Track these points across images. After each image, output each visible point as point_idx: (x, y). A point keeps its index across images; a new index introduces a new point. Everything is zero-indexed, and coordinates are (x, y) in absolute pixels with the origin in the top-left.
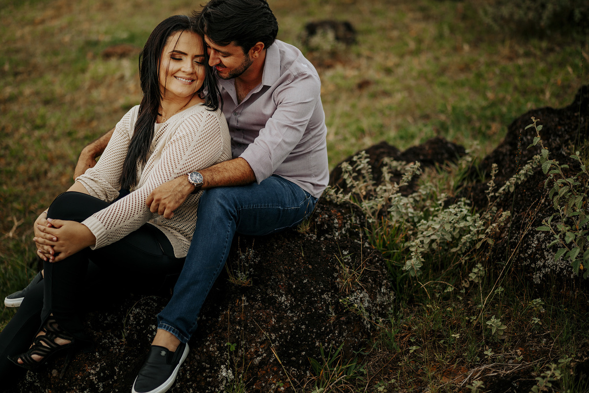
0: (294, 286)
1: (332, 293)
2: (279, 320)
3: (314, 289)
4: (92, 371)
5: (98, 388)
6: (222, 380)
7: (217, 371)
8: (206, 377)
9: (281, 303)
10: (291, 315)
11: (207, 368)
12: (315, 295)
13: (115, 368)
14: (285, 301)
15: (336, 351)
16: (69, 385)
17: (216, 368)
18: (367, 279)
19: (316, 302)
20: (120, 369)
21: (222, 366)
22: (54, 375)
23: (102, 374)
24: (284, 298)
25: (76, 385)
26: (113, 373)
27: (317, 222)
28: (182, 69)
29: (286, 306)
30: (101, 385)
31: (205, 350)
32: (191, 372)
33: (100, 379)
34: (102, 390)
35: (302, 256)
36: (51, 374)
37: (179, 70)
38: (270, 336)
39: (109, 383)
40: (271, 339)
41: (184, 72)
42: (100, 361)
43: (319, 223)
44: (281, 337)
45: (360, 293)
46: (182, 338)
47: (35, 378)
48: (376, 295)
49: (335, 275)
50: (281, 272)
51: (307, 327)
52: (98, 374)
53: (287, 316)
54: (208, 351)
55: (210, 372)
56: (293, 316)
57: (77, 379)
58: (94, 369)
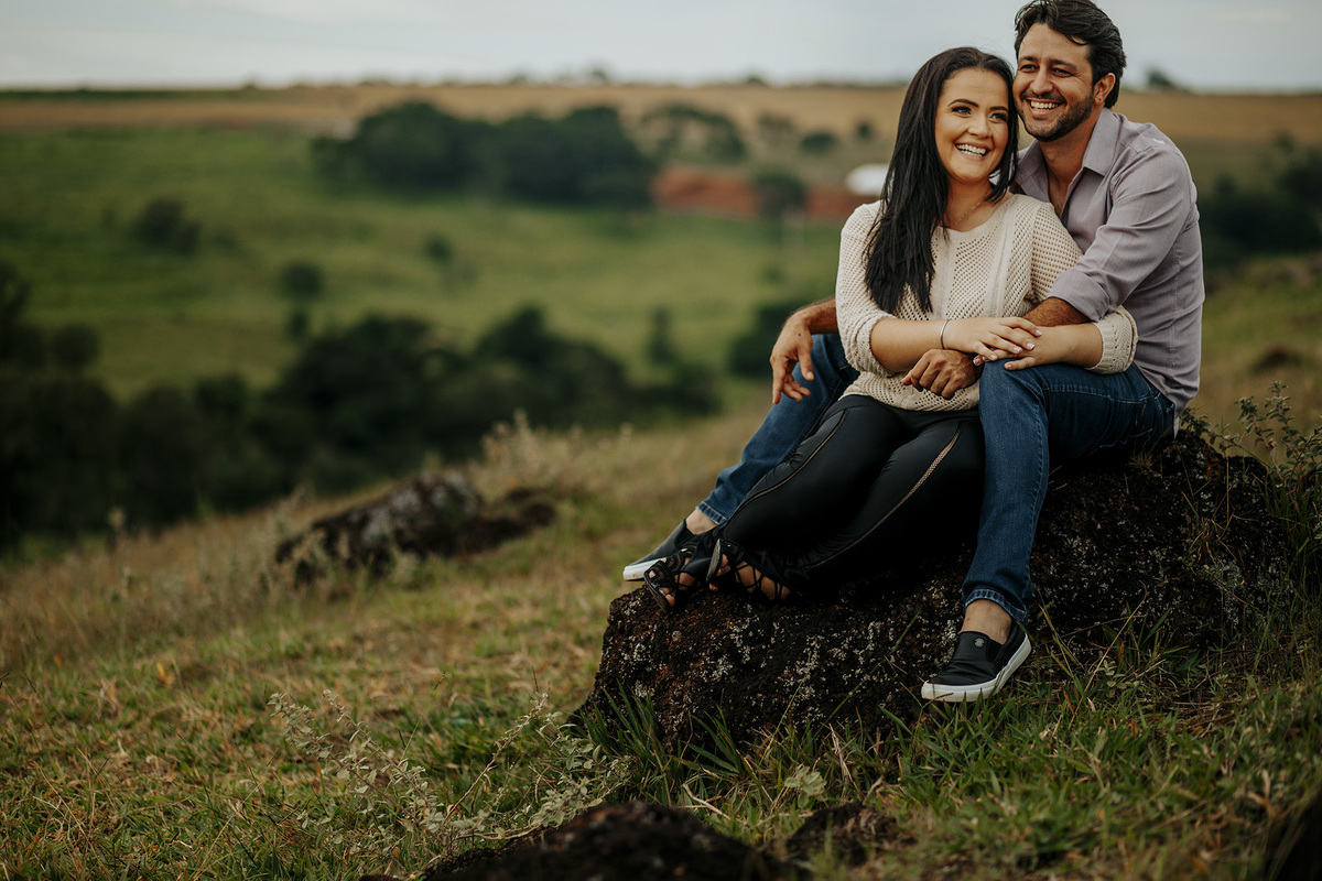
0: (1099, 527)
1: (1168, 550)
2: (1061, 570)
3: (1136, 537)
4: (736, 629)
5: (742, 654)
6: (948, 646)
7: (939, 630)
8: (921, 641)
9: (1070, 549)
10: (1085, 566)
11: (925, 626)
12: (1136, 547)
13: (774, 624)
14: (1078, 546)
15: (1154, 624)
16: (696, 650)
17: (937, 624)
18: (1241, 542)
19: (1137, 558)
20: (782, 626)
21: (949, 622)
22: (676, 639)
23: (751, 634)
24: (1076, 542)
25: (707, 648)
26: (770, 631)
27: (1166, 454)
28: (971, 130)
29: (1080, 554)
30: (747, 650)
31: (924, 598)
32: (896, 629)
33: (746, 641)
34: (748, 659)
35: (1125, 494)
36: (671, 638)
37: (966, 131)
38: (1043, 591)
39: (760, 649)
40: (1044, 597)
41: (973, 135)
42: (751, 615)
43: (1169, 456)
44: (1061, 594)
45: (1226, 564)
46: (1014, 611)
47: (647, 657)
48: (1256, 574)
49: (1184, 530)
50: (1080, 507)
51: (1111, 587)
52: (745, 632)
53: (1079, 568)
54: (929, 599)
55: (929, 633)
56: (1089, 569)
57: (709, 640)
58: (739, 626)
